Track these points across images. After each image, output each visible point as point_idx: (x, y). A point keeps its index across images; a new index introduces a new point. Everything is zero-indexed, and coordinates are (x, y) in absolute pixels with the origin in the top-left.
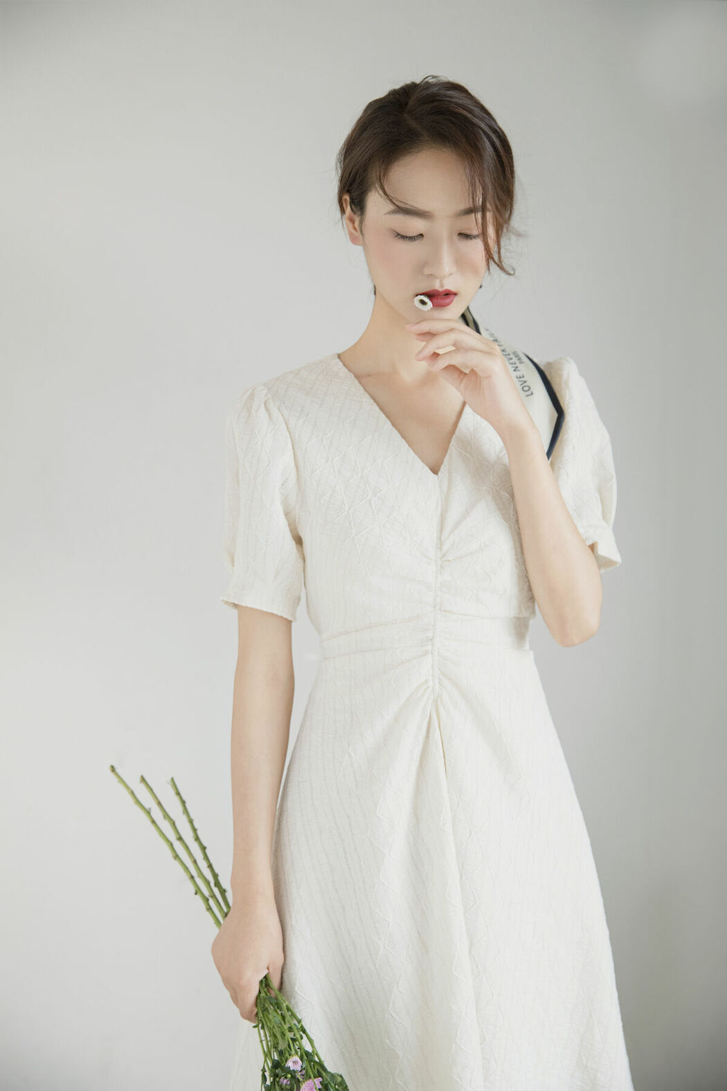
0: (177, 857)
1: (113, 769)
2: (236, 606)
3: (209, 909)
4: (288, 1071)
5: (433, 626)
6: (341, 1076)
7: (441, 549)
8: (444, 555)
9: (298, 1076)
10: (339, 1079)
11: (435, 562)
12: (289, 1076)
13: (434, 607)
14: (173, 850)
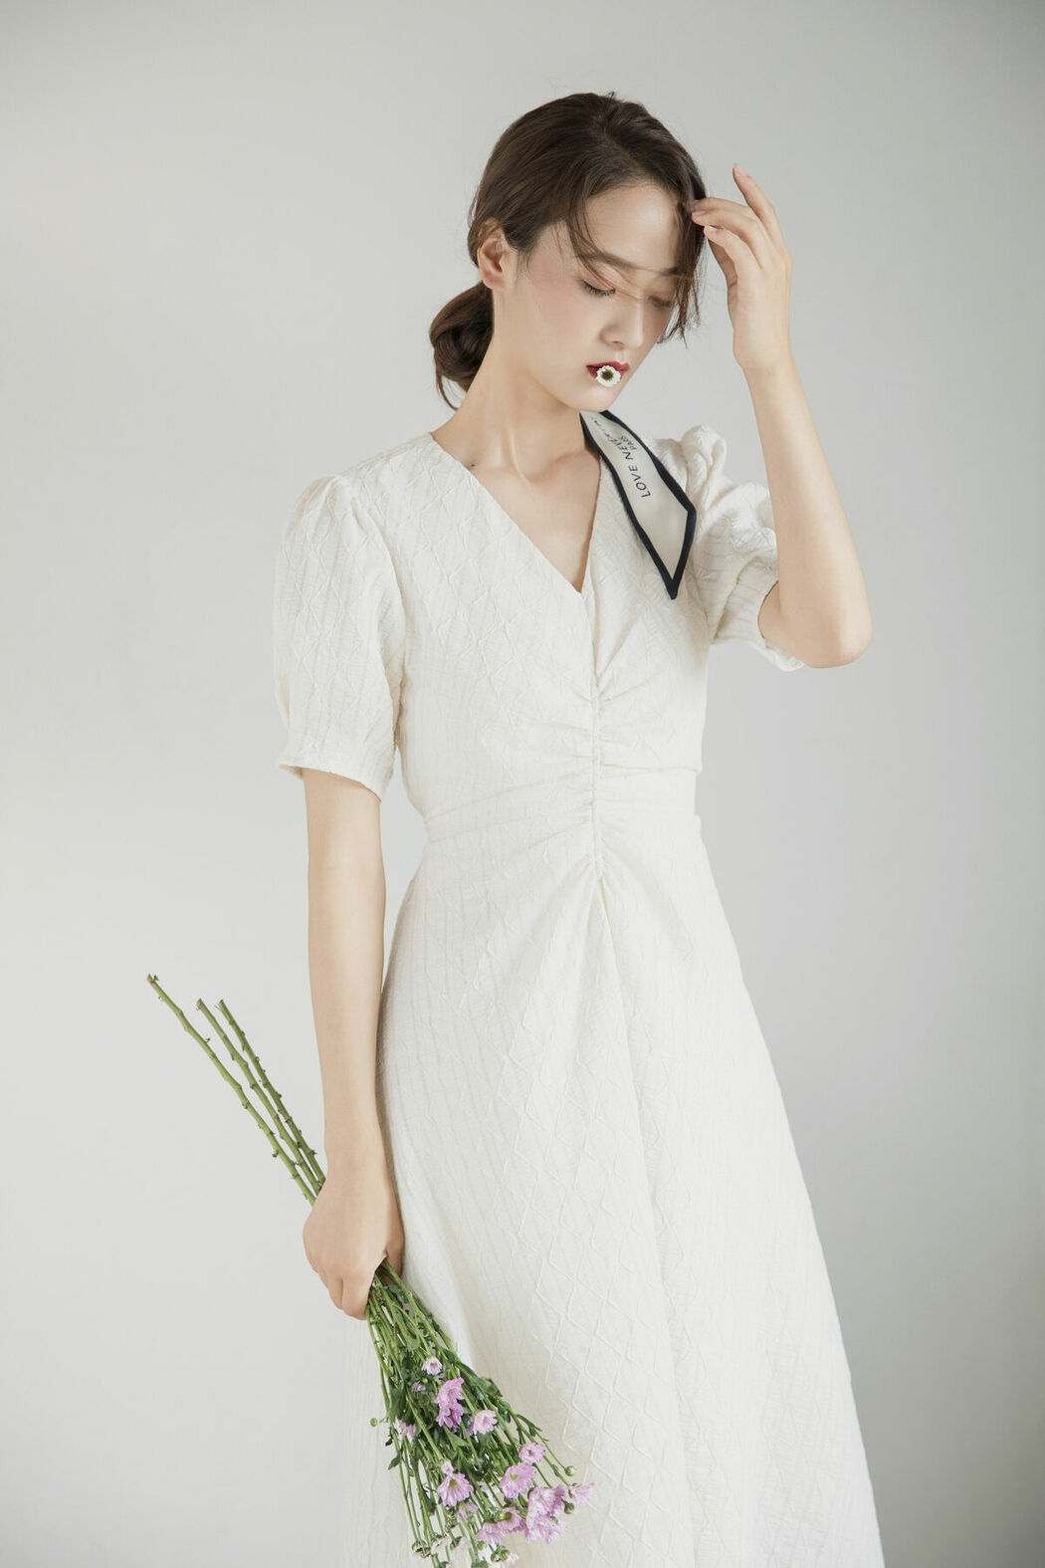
0: (248, 1105)
1: (153, 981)
2: (300, 771)
3: (296, 1176)
4: (424, 1374)
5: (593, 785)
6: (490, 1381)
7: (597, 686)
8: (602, 693)
9: (437, 1379)
10: (489, 1384)
11: (592, 703)
12: (426, 1381)
13: (593, 761)
14: (243, 1096)
